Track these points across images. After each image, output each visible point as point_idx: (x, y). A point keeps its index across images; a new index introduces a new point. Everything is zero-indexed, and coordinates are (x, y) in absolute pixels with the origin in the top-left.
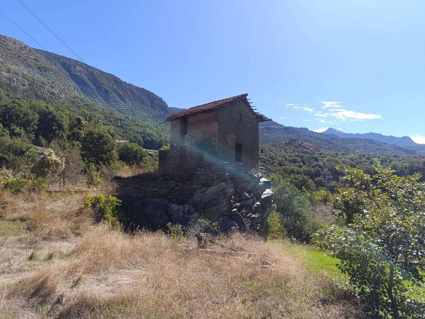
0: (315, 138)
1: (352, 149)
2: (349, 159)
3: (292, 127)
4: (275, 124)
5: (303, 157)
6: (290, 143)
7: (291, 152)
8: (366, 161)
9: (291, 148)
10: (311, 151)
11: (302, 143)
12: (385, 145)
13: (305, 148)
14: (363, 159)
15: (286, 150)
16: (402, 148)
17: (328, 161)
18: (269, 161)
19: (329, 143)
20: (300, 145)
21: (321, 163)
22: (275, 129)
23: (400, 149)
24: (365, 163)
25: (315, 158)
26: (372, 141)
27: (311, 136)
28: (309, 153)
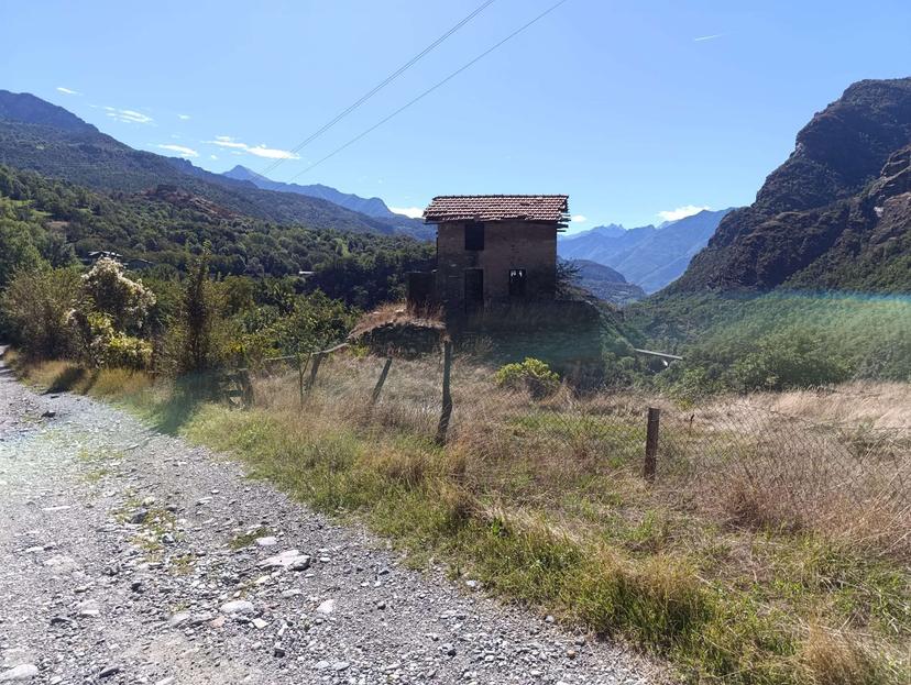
0: (210, 186)
1: (288, 214)
2: (294, 238)
3: (154, 155)
4: (108, 139)
5: (201, 229)
6: (160, 193)
7: (164, 217)
8: (324, 244)
9: (163, 207)
10: (213, 216)
11: (190, 197)
12: (345, 212)
13: (197, 207)
14: (319, 239)
15: (151, 210)
16: (372, 220)
17: (254, 239)
18: (121, 236)
19: (243, 200)
20: (184, 200)
21: (241, 246)
22: (111, 155)
23: (369, 221)
24: (324, 248)
25: (227, 234)
26: (322, 203)
27: (200, 181)
28: (207, 220)
